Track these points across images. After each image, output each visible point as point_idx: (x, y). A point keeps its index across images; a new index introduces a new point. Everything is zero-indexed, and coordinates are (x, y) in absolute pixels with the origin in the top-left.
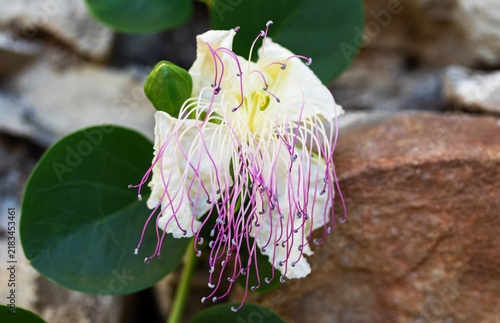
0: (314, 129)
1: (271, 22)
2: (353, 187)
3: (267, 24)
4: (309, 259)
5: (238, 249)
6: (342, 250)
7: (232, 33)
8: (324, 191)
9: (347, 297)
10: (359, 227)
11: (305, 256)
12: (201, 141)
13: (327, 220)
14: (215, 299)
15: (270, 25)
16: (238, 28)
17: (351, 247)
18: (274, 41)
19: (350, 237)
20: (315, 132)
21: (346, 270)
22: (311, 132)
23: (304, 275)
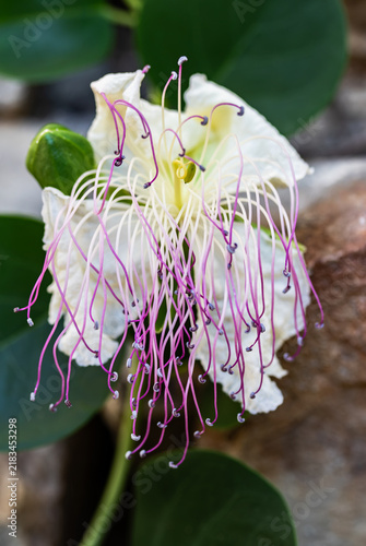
0: (261, 196)
1: (184, 58)
2: (339, 273)
3: (180, 62)
4: (279, 383)
5: (167, 383)
6: (337, 361)
7: (139, 75)
8: (289, 287)
9: (353, 422)
10: (355, 326)
11: (273, 378)
12: (102, 237)
13: (301, 326)
14: (142, 453)
15: (184, 63)
16: (147, 68)
17: (348, 354)
18: (210, 78)
19: (345, 342)
20: (262, 203)
21: (346, 387)
22: (257, 204)
23: (274, 408)
